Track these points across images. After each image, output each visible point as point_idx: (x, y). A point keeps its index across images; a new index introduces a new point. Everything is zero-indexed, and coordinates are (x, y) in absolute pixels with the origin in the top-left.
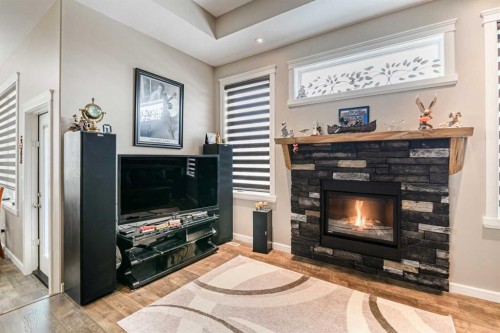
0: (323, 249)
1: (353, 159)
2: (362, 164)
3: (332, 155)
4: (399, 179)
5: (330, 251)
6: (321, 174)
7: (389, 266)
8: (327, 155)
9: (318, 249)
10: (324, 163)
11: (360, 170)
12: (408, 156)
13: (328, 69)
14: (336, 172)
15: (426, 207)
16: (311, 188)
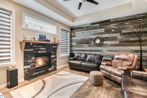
0: (36, 73)
1: (43, 48)
2: (45, 49)
3: (38, 46)
4: (51, 52)
5: (37, 73)
6: (35, 52)
7: (50, 69)
8: (37, 46)
9: (34, 74)
10: (36, 49)
11: (45, 50)
12: (52, 47)
13: (35, 22)
14: (39, 51)
15: (54, 56)
16: (32, 56)
